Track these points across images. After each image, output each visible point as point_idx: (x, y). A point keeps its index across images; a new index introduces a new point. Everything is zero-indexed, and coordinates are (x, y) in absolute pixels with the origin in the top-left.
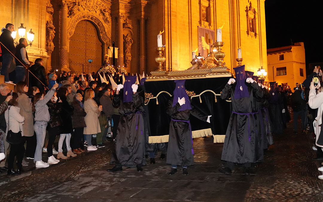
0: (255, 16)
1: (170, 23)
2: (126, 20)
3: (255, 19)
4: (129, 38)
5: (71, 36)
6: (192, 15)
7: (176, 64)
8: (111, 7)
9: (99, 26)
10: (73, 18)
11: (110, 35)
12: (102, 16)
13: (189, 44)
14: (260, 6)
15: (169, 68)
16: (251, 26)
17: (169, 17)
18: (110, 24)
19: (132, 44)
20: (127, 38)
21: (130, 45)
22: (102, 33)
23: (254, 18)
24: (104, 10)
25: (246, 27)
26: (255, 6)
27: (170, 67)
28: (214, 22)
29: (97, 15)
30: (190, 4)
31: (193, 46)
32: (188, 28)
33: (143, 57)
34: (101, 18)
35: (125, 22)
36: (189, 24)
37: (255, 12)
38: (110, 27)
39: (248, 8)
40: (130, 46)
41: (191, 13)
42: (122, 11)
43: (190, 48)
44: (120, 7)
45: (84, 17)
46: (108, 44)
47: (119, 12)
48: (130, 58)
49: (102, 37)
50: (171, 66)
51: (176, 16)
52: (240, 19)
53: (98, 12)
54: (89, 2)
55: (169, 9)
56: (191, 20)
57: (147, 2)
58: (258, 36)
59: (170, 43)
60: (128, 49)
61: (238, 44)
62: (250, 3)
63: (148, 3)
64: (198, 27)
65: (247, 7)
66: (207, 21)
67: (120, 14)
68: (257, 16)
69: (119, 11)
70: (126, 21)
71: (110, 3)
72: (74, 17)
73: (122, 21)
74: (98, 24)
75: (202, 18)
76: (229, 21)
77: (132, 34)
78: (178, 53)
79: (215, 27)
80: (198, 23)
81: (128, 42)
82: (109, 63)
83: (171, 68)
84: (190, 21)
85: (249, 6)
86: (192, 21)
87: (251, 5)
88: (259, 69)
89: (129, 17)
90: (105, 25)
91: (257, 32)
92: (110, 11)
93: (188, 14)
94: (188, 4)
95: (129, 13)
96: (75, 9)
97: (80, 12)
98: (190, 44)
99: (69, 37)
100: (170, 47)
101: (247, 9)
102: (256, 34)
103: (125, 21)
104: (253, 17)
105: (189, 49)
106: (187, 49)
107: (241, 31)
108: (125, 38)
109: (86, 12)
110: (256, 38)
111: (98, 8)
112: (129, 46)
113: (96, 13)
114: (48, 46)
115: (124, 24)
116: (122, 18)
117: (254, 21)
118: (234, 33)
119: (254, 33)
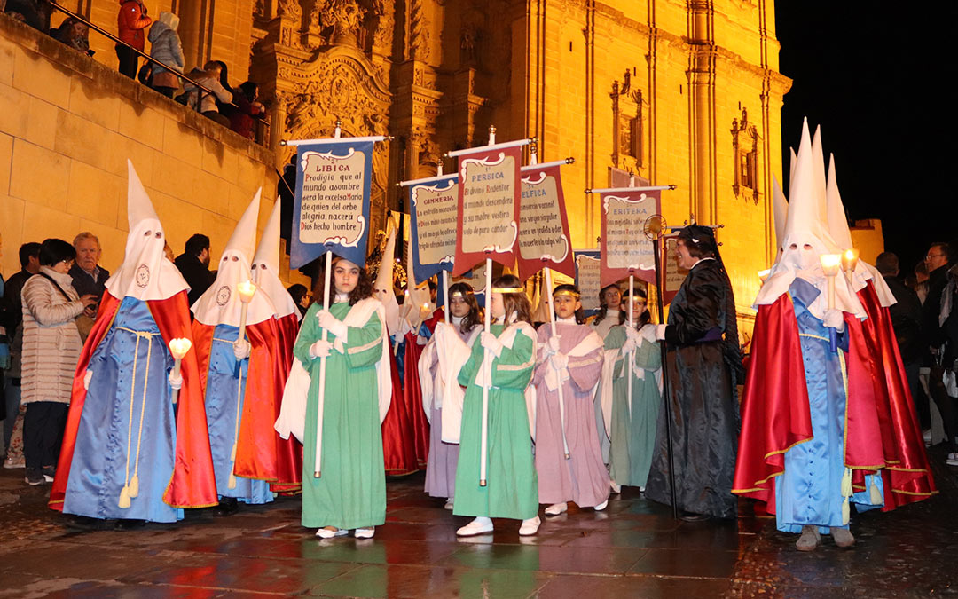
0: (755, 146)
1: (541, 156)
2: (427, 143)
3: (756, 155)
6: (595, 139)
8: (390, 109)
11: (386, 182)
12: (366, 132)
14: (770, 119)
16: (745, 173)
18: (387, 153)
23: (753, 151)
24: (374, 117)
25: (733, 173)
26: (755, 119)
28: (650, 157)
29: (355, 128)
30: (590, 109)
32: (584, 170)
35: (423, 150)
36: (587, 160)
37: (755, 136)
38: (387, 160)
39: (739, 125)
41: (592, 133)
42: (419, 121)
43: (587, 225)
44: (414, 110)
45: (322, 132)
46: (380, 203)
47: (410, 124)
51: (556, 139)
52: (717, 152)
53: (359, 121)
54: (336, 94)
56: (593, 151)
57: (482, 99)
58: (761, 197)
61: (711, 217)
62: (745, 113)
63: (484, 103)
64: (610, 168)
65: (735, 123)
66: (632, 154)
67: (414, 128)
68: (760, 146)
69: (411, 121)
70: (425, 146)
71: (388, 98)
72: (301, 130)
73: (416, 147)
75: (620, 147)
76: (688, 155)
79: (653, 171)
80: (610, 159)
84: (590, 153)
85: (740, 118)
86: (595, 153)
87: (745, 118)
89: (433, 138)
90: (374, 155)
91: (761, 189)
92: (386, 121)
93: (585, 134)
94: (585, 108)
95: (433, 126)
96: (303, 112)
97: (313, 120)
98: (587, 213)
101: (735, 127)
102: (758, 193)
103: (422, 146)
104: (750, 149)
105: (584, 224)
107: (718, 185)
109: (328, 120)
110: (756, 203)
111: (359, 111)
113: (353, 122)
115: (421, 154)
116: (417, 138)
117: (753, 159)
118: (700, 188)
119: (752, 190)
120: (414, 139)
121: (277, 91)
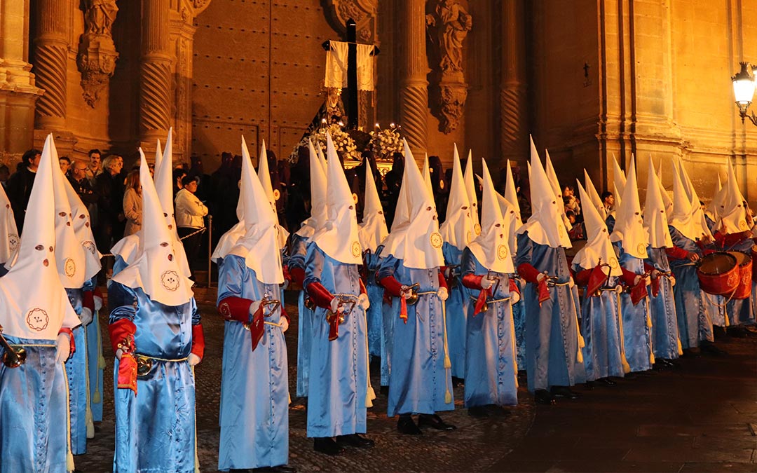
4: (456, 9)
5: (200, 10)
7: (658, 110)
13: (725, 19)
15: (622, 128)
19: (469, 32)
21: (461, 35)
27: (628, 123)
31: (746, 27)
33: (513, 89)
40: (460, 39)
43: (731, 39)
46: (367, 36)
48: (460, 94)
49: (338, 12)
50: (633, 119)
59: (625, 14)
60: (452, 56)
78: (668, 58)
81: (450, 23)
82: (338, 114)
83: (633, 128)
98: (730, 19)
99: (191, 13)
100: (626, 34)
106: (719, 39)
108: (440, 11)
112: (456, 41)
114: (87, 53)
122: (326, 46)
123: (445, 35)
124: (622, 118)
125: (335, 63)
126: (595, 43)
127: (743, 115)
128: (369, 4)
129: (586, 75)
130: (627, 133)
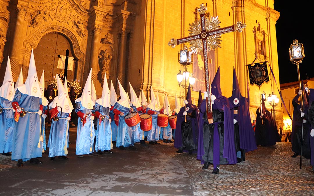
0: (264, 38)
1: (152, 34)
3: (265, 41)
4: (108, 54)
6: (185, 30)
7: (158, 83)
8: (89, 19)
9: (72, 39)
10: (37, 28)
11: (85, 49)
12: (75, 29)
14: (270, 28)
15: (147, 87)
16: (260, 49)
17: (152, 27)
18: (86, 37)
19: (111, 60)
20: (105, 54)
21: (108, 61)
22: (75, 47)
23: (263, 40)
25: (254, 46)
26: (264, 27)
27: (149, 86)
29: (70, 27)
30: (183, 17)
33: (121, 75)
34: (74, 31)
37: (264, 34)
38: (86, 41)
39: (256, 29)
40: (108, 62)
41: (184, 27)
42: (98, 22)
44: (97, 18)
45: (52, 28)
47: (94, 24)
51: (161, 26)
52: (246, 39)
53: (71, 24)
54: (59, 12)
55: (152, 19)
57: (129, 12)
58: (268, 59)
60: (106, 67)
62: (259, 24)
63: (130, 14)
65: (255, 28)
67: (96, 26)
68: (266, 38)
70: (107, 36)
71: (87, 15)
72: (39, 27)
73: (98, 34)
74: (71, 37)
76: (234, 41)
77: (112, 50)
78: (163, 70)
81: (106, 58)
85: (257, 26)
87: (259, 26)
88: (270, 95)
89: (111, 32)
90: (78, 38)
91: (268, 55)
92: (86, 24)
93: (180, 28)
94: (180, 17)
95: (111, 27)
97: (46, 23)
99: (30, 49)
101: (255, 30)
102: (266, 57)
103: (105, 35)
104: (262, 39)
107: (247, 52)
108: (103, 54)
109: (55, 22)
111: (72, 19)
113: (68, 24)
116: (99, 30)
117: (264, 43)
118: (239, 54)
119: (264, 56)
120: (96, 31)
121: (18, 6)
122: (59, 56)
123: (104, 61)
124: (148, 84)
125: (61, 61)
126: (142, 64)
127: (179, 84)
128: (84, 51)
129: (139, 73)
130: (149, 88)
